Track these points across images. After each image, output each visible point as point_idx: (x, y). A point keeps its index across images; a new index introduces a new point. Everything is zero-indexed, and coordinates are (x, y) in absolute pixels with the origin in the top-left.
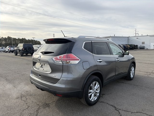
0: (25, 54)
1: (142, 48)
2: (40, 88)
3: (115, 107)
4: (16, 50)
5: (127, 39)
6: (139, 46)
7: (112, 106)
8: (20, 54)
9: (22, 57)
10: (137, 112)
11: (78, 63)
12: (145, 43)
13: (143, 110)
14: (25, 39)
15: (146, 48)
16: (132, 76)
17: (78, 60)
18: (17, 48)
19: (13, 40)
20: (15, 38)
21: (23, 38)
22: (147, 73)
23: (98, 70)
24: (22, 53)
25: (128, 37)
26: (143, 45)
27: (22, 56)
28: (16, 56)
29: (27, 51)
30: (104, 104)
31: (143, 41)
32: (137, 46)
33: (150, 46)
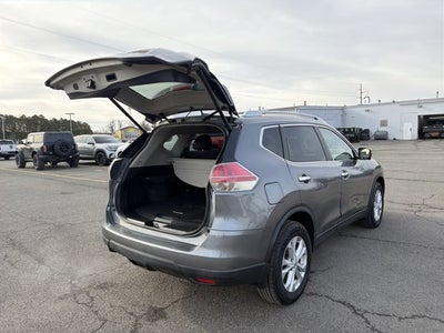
0: (49, 164)
1: (382, 138)
2: (144, 264)
3: (353, 307)
4: (22, 153)
5: (341, 112)
6: (373, 131)
7: (344, 303)
8: (35, 162)
9: (42, 173)
10: (413, 317)
11: (254, 189)
12: (389, 123)
13: (426, 310)
14: (42, 119)
15: (391, 138)
16: (377, 217)
17: (254, 179)
18: (23, 146)
19: (6, 122)
20: (11, 117)
21: (35, 117)
22: (411, 205)
23: (301, 205)
24: (40, 159)
25: (343, 109)
26: (384, 129)
27: (41, 168)
28: (22, 170)
29: (55, 154)
30: (318, 299)
31: (384, 119)
32: (367, 131)
33: (401, 131)
